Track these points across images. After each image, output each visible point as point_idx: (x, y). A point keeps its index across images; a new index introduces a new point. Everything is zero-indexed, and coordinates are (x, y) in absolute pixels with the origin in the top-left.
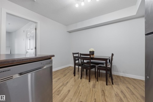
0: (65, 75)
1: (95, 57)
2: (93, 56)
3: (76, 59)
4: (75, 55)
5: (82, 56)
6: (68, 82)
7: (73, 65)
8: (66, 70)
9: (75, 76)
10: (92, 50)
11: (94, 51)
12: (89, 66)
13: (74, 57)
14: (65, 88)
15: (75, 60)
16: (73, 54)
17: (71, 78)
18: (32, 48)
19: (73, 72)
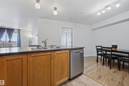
0: (90, 61)
1: (118, 50)
2: (116, 50)
3: (99, 50)
4: (98, 48)
5: (103, 49)
6: (92, 65)
7: (96, 56)
8: (90, 58)
9: (97, 62)
10: (114, 44)
11: (117, 45)
12: (110, 57)
13: (97, 49)
14: (90, 67)
15: (98, 52)
16: (96, 46)
17: (94, 63)
18: (70, 42)
19: (96, 60)
